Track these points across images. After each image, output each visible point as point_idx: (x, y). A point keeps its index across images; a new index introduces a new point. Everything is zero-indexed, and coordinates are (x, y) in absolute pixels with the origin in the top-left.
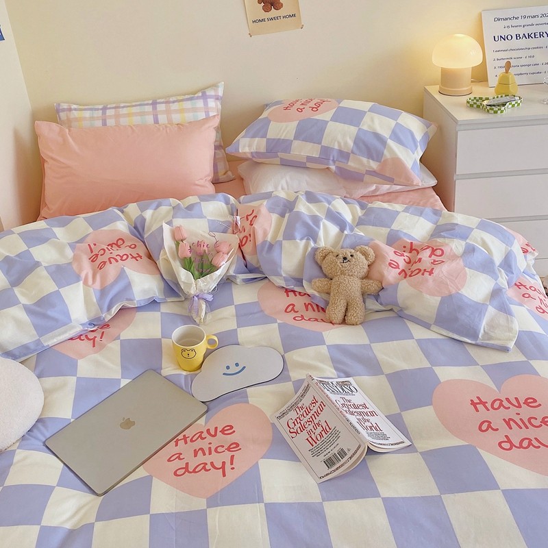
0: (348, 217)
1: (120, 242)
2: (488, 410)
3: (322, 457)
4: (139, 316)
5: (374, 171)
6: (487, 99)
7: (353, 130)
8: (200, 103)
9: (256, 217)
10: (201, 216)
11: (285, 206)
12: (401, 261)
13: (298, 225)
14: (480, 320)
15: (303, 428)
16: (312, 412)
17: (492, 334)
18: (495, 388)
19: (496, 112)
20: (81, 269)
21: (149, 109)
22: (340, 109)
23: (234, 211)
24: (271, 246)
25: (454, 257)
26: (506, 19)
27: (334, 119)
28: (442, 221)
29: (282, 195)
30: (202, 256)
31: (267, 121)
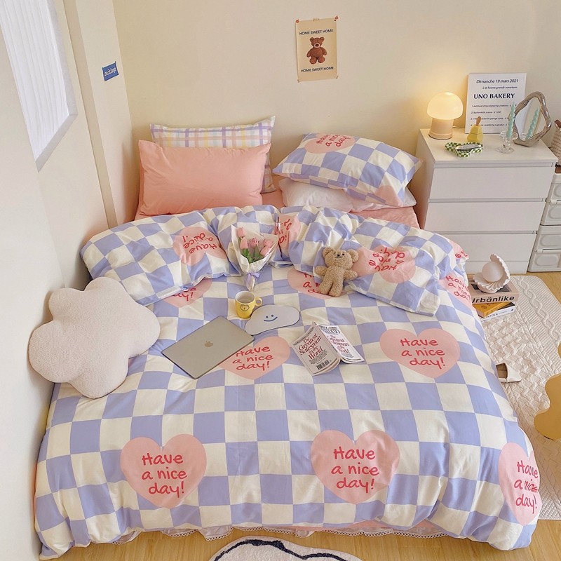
0: (350, 228)
1: (202, 236)
2: (409, 345)
3: (316, 364)
4: (214, 284)
5: (373, 194)
6: (460, 145)
7: (363, 163)
8: (257, 133)
9: (291, 224)
10: (255, 221)
11: (310, 217)
12: (377, 262)
13: (316, 232)
14: (418, 298)
15: (307, 350)
16: (313, 342)
17: (425, 306)
18: (416, 334)
19: (463, 156)
20: (180, 254)
21: (219, 134)
22: (356, 145)
23: (276, 219)
24: (298, 244)
25: (411, 259)
26: (486, 82)
27: (351, 154)
28: (409, 234)
29: (309, 209)
30: (254, 248)
31: (304, 151)
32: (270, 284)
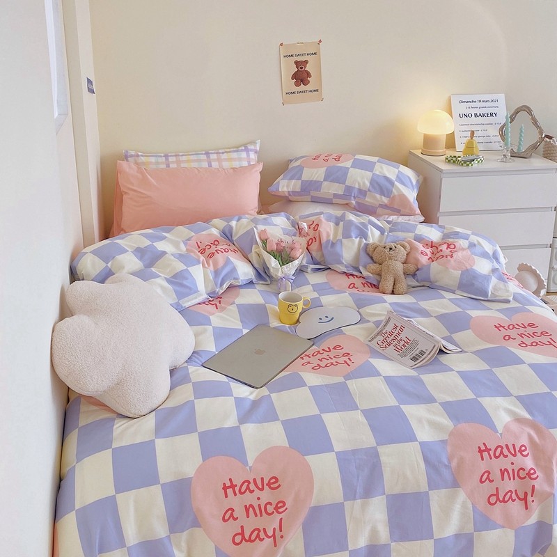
1: (216, 243)
3: (409, 357)
4: (242, 291)
5: (386, 205)
6: (460, 157)
7: (369, 174)
8: (244, 155)
9: (317, 225)
10: (275, 225)
11: (336, 218)
12: (428, 252)
13: (353, 228)
14: (488, 285)
15: (390, 344)
16: (394, 334)
17: (498, 294)
18: (507, 319)
19: (468, 165)
21: (204, 157)
22: (356, 160)
23: (295, 225)
24: (333, 244)
25: (463, 249)
26: (468, 102)
28: (446, 231)
31: (301, 168)
32: (309, 288)
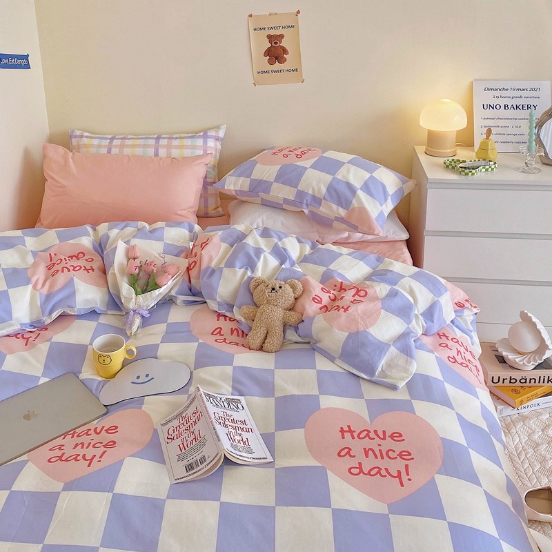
0: (294, 254)
1: (81, 255)
2: (353, 438)
3: (185, 462)
5: (342, 218)
6: (464, 162)
7: (328, 178)
8: (200, 142)
9: (208, 244)
10: (161, 239)
11: (238, 237)
12: (325, 299)
13: (241, 255)
14: (379, 359)
15: (179, 436)
16: (191, 422)
17: (389, 373)
18: (368, 419)
19: (467, 174)
20: (33, 274)
21: (152, 142)
22: (322, 158)
24: (213, 271)
25: (376, 298)
26: (496, 90)
27: (313, 167)
28: (381, 267)
29: (241, 228)
30: (149, 275)
32: (161, 328)
